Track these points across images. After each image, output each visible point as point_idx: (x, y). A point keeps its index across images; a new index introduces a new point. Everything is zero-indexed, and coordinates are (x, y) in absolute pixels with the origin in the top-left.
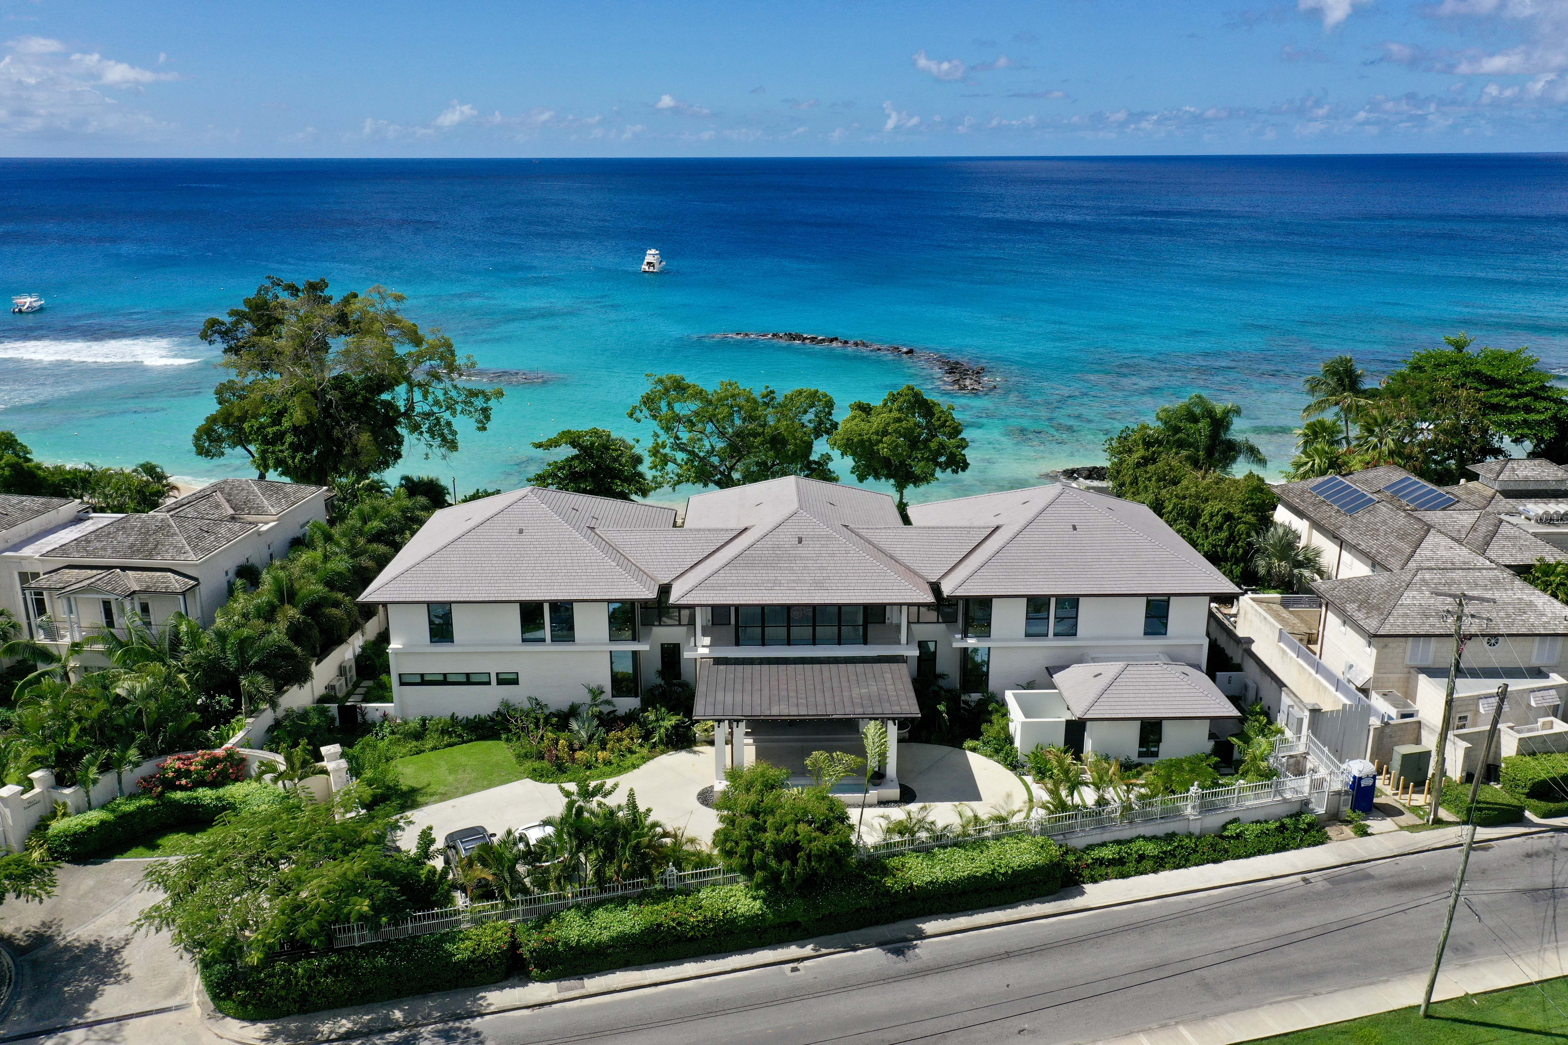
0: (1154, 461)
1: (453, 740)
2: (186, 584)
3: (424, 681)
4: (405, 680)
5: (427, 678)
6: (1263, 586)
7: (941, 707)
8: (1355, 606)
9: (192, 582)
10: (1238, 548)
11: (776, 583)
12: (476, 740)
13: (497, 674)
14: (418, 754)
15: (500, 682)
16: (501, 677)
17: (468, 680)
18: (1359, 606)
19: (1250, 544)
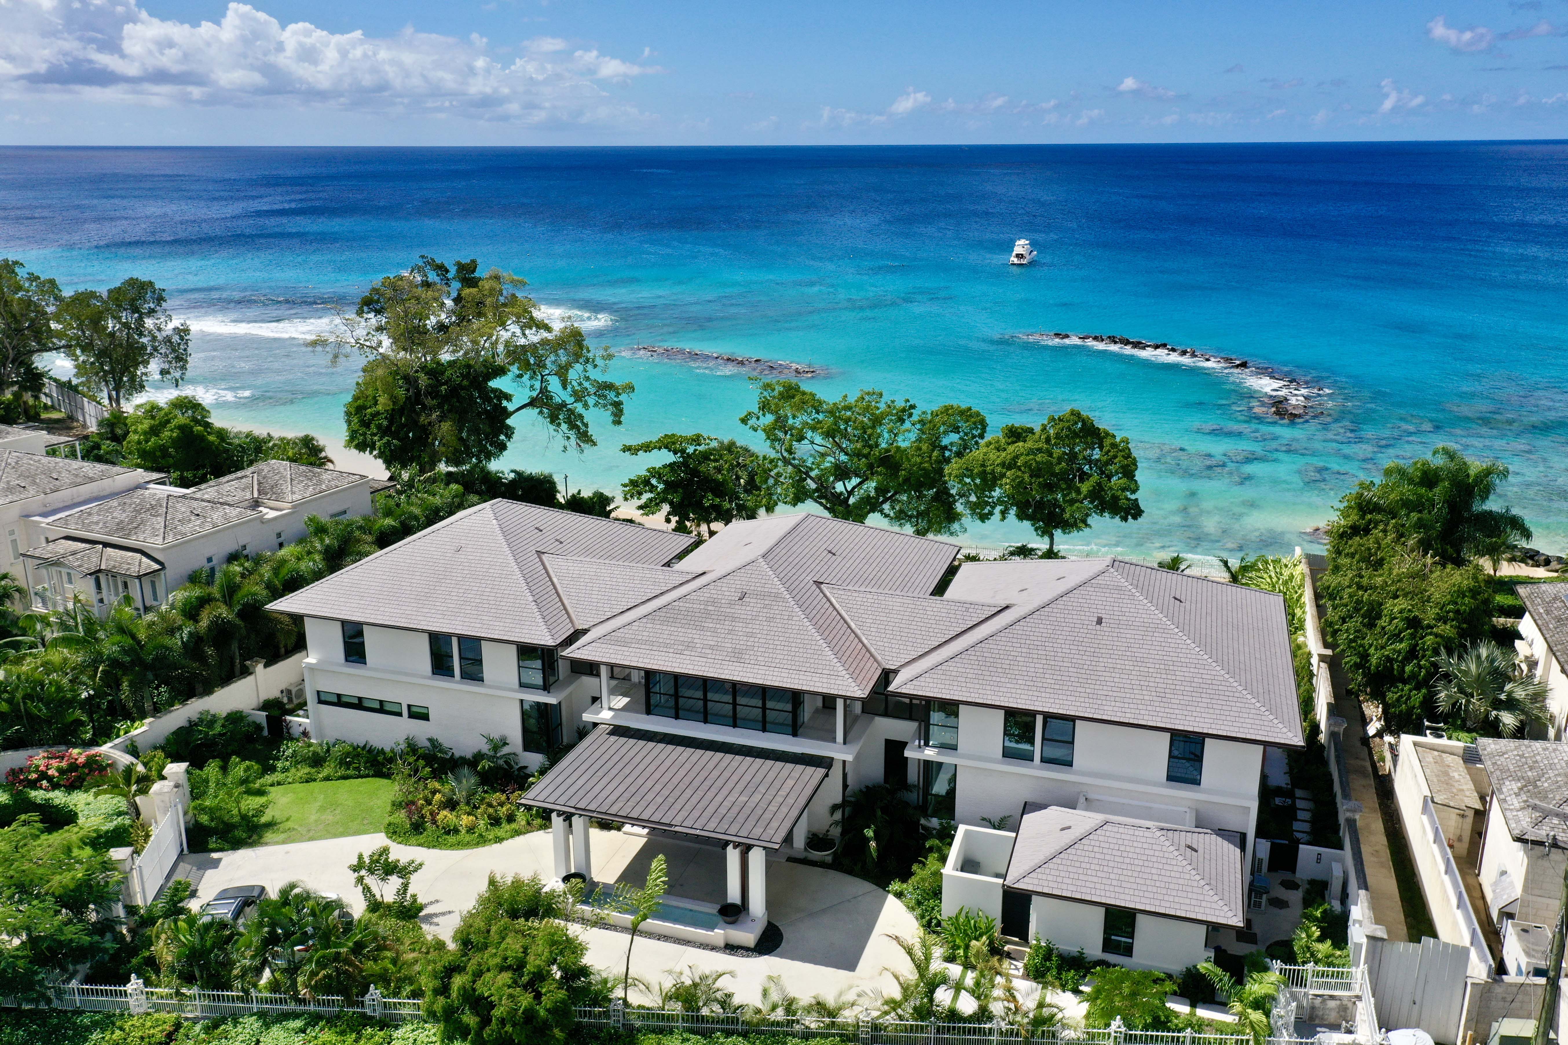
0: (1367, 531)
1: (348, 772)
2: (149, 566)
3: (340, 701)
4: (323, 698)
5: (344, 699)
6: (1454, 725)
7: (869, 833)
8: (1515, 786)
9: (156, 567)
10: (1420, 667)
11: (690, 646)
12: (373, 776)
13: (409, 706)
14: (307, 782)
15: (413, 715)
16: (414, 709)
17: (382, 708)
18: (1521, 789)
19: (1435, 665)
